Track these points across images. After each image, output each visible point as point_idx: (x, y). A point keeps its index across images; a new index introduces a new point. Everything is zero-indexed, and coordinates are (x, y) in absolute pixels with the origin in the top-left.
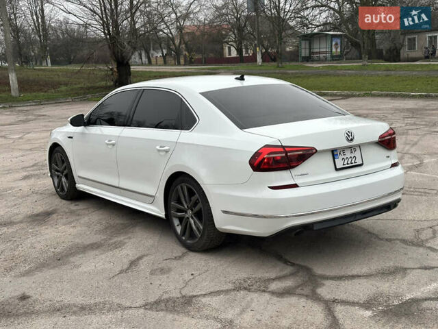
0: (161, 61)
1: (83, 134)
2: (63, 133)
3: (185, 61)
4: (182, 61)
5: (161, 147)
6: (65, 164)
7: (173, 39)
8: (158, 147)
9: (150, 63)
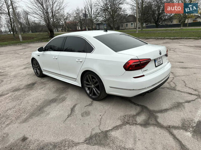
0: (61, 31)
1: (43, 54)
2: (36, 54)
3: (67, 31)
4: (66, 31)
5: (78, 60)
6: (38, 65)
7: (64, 25)
8: (77, 60)
9: (58, 31)
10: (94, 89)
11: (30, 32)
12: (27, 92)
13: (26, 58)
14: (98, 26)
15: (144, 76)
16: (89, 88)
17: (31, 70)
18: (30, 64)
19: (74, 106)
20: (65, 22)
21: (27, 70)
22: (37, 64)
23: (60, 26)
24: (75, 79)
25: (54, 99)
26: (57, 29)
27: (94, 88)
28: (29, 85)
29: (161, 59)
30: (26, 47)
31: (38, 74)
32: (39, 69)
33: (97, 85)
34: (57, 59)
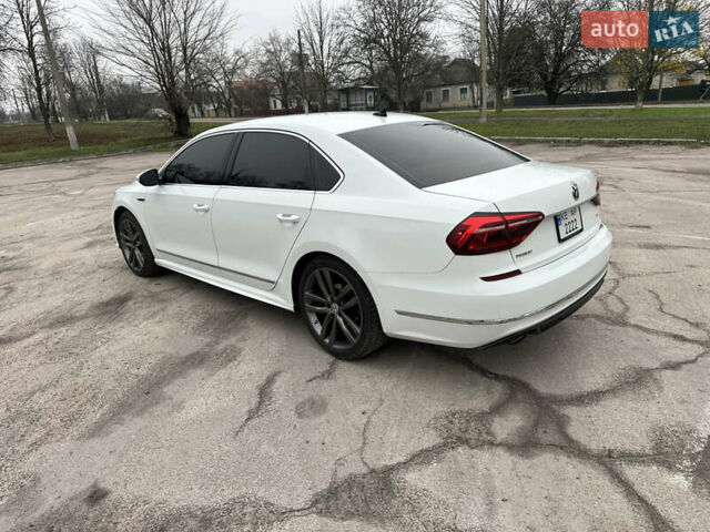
0: (213, 114)
1: (158, 195)
2: (131, 194)
3: (236, 113)
5: (284, 215)
8: (280, 216)
10: (341, 320)
11: (102, 118)
12: (100, 329)
13: (93, 208)
14: (343, 97)
15: (517, 272)
16: (321, 317)
17: (114, 252)
18: (110, 228)
19: (270, 380)
20: (229, 83)
21: (97, 250)
22: (135, 231)
23: (210, 97)
24: (272, 285)
25: (198, 353)
26: (200, 106)
27: (341, 315)
28: (107, 304)
29: (577, 216)
30: (92, 170)
31: (137, 264)
32: (140, 248)
33: (351, 303)
34: (206, 211)
